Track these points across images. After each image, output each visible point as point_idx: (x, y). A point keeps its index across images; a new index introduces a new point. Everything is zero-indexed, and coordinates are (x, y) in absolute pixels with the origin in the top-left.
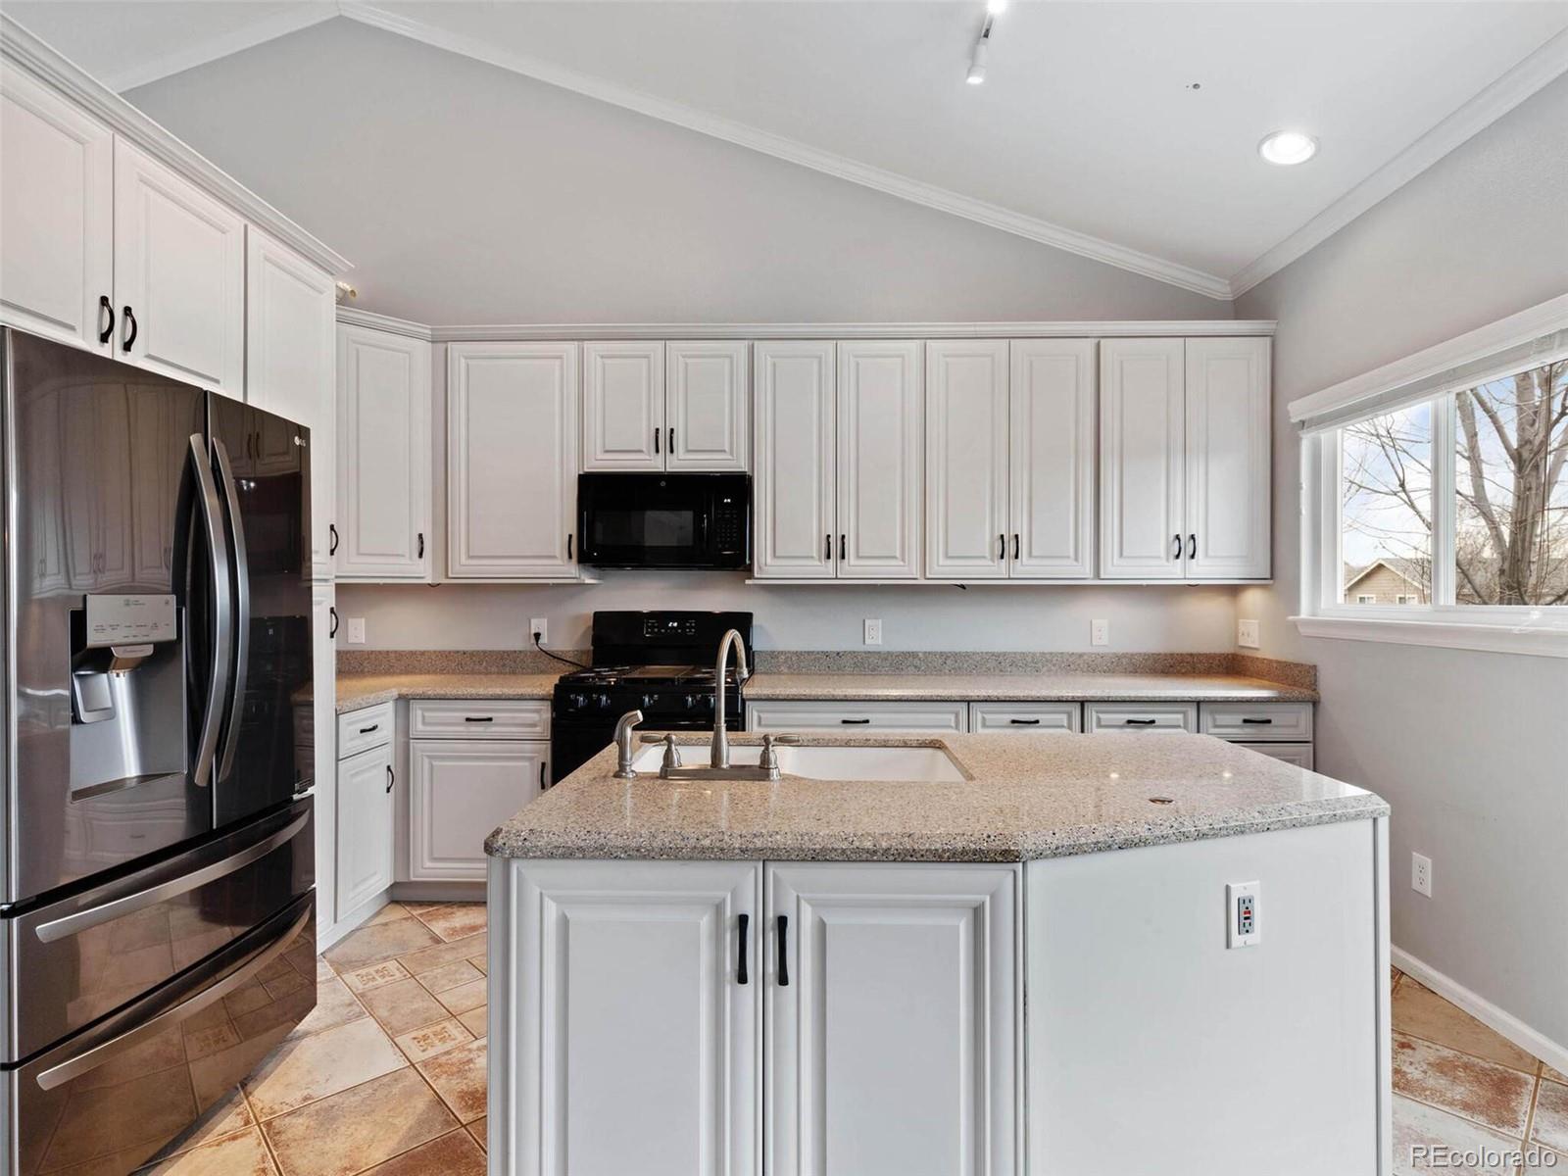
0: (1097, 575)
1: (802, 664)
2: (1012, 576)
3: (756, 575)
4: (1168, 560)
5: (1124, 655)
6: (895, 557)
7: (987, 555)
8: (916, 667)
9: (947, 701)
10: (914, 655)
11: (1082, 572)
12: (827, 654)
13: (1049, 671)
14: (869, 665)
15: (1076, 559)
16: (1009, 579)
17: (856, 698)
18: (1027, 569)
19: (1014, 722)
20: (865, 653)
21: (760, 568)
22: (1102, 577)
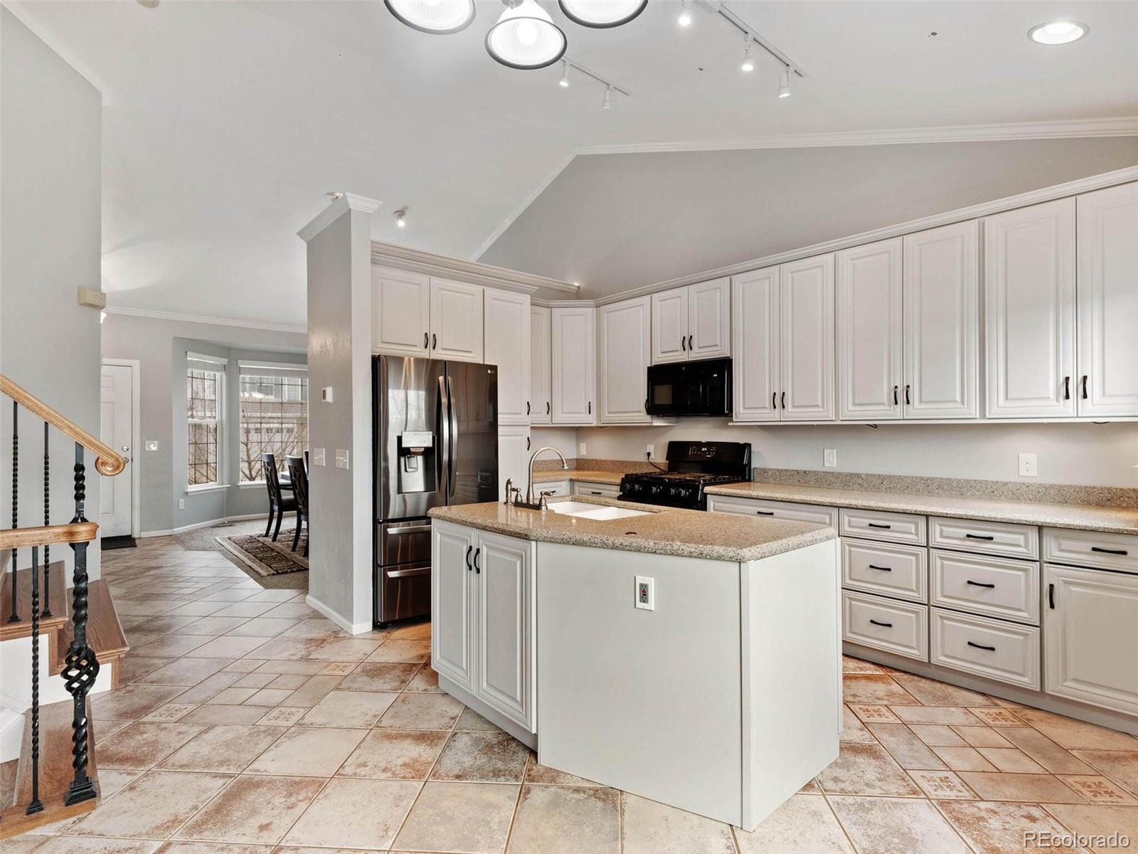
0: (983, 415)
1: (782, 478)
2: (905, 417)
3: (734, 420)
4: (1057, 400)
5: (1052, 487)
6: (818, 406)
7: (885, 402)
8: (860, 485)
9: (820, 505)
10: (858, 476)
11: (972, 413)
12: (798, 472)
13: (973, 495)
14: (826, 481)
15: (963, 403)
16: (904, 419)
17: (764, 498)
18: (918, 411)
19: (871, 525)
20: (824, 472)
21: (736, 415)
22: (988, 416)
